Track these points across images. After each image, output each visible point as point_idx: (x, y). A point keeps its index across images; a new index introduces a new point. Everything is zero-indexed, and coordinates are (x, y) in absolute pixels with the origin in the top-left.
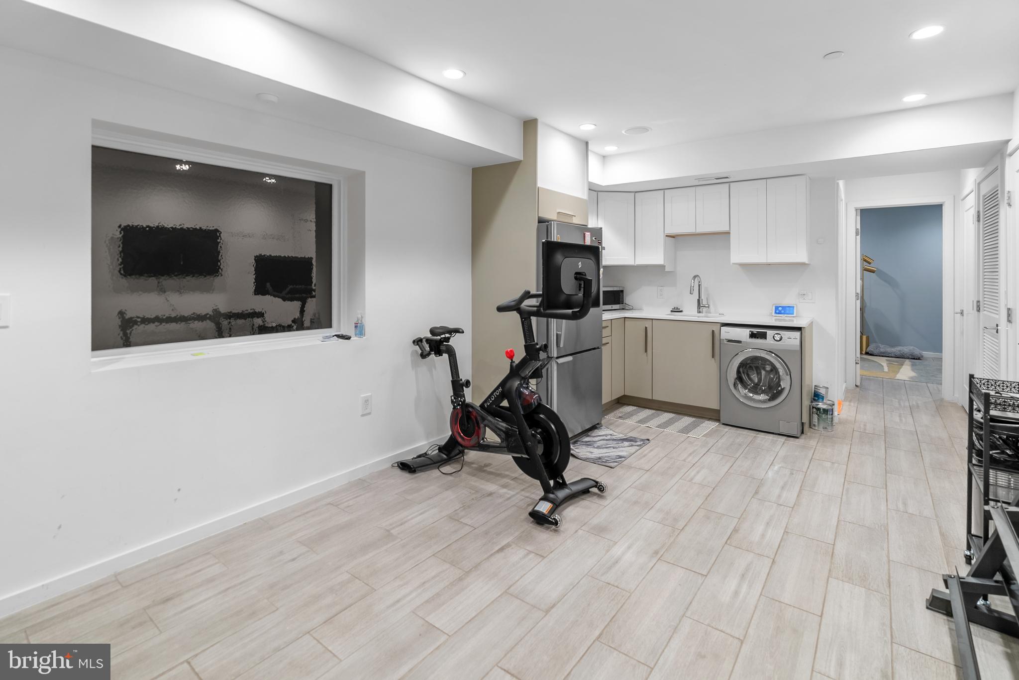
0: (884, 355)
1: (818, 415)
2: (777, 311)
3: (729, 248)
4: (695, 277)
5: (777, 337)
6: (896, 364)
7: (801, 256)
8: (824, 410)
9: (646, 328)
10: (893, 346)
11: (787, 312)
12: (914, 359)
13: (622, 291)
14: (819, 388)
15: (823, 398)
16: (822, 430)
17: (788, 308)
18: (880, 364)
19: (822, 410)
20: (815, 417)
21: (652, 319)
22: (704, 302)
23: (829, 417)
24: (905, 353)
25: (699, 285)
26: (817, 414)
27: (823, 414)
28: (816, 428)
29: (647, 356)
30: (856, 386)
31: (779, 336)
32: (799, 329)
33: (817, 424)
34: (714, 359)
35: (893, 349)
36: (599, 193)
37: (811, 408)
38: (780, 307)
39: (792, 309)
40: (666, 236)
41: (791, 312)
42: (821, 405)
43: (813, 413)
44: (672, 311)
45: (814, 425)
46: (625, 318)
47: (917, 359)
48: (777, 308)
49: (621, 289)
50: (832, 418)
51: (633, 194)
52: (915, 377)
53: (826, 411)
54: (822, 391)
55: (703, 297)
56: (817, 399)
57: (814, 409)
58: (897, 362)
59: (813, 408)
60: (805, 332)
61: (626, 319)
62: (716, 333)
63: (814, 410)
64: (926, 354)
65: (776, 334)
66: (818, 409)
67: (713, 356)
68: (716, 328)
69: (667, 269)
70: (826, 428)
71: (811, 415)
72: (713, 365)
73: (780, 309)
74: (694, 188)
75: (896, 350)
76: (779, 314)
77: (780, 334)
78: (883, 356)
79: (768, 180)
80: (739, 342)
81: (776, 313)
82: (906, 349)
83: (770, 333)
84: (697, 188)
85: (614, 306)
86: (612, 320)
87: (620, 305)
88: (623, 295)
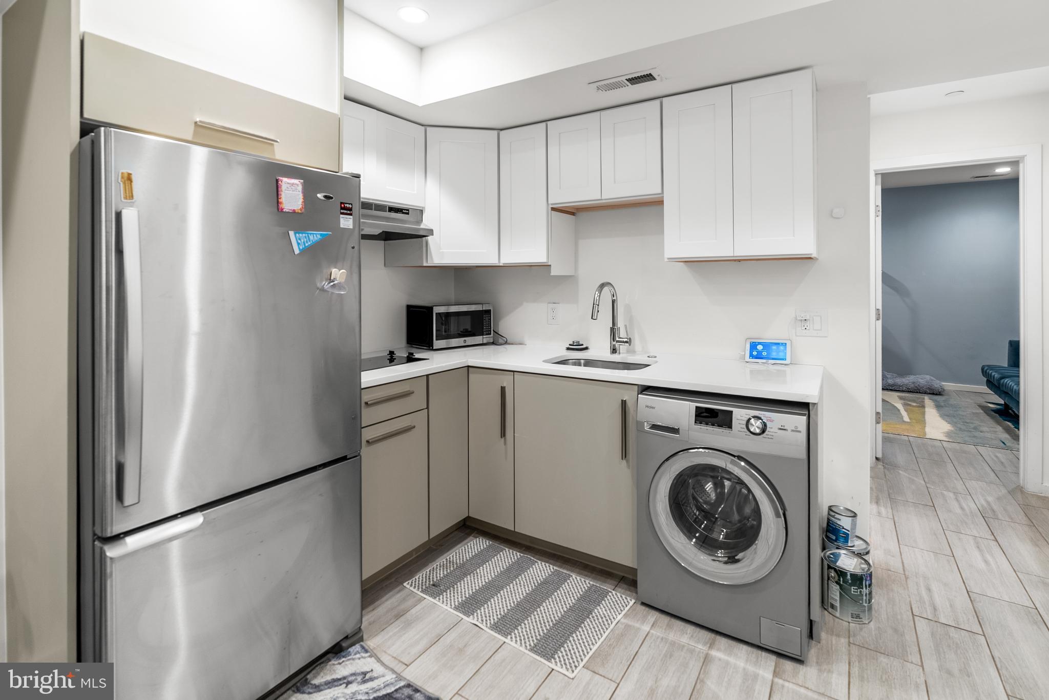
0: (893, 388)
1: (841, 586)
2: (755, 353)
3: (662, 231)
4: (602, 286)
5: (756, 426)
6: (914, 404)
7: (804, 245)
8: (854, 576)
9: (503, 389)
10: (902, 374)
11: (774, 355)
12: (933, 394)
13: (488, 312)
14: (837, 516)
15: (846, 538)
16: (850, 619)
17: (774, 347)
18: (895, 407)
19: (849, 577)
20: (835, 592)
21: (514, 371)
22: (623, 334)
23: (865, 591)
24: (921, 385)
25: (613, 302)
26: (837, 583)
27: (851, 585)
28: (838, 614)
29: (505, 443)
30: (877, 459)
31: (759, 423)
32: (803, 407)
33: (838, 604)
34: (628, 462)
35: (904, 380)
36: (428, 129)
37: (826, 567)
38: (760, 343)
39: (782, 348)
40: (553, 209)
41: (781, 355)
42: (847, 563)
43: (828, 579)
44: (568, 349)
45: (833, 606)
46: (468, 367)
47: (936, 394)
48: (753, 346)
49: (485, 308)
50: (870, 593)
51: (495, 132)
52: (952, 431)
53: (858, 580)
54: (845, 523)
55: (620, 324)
56: (834, 538)
57: (833, 571)
58: (914, 401)
59: (829, 567)
60: (816, 414)
61: (471, 369)
62: (630, 404)
63: (833, 574)
64: (948, 386)
65: (754, 417)
66: (841, 573)
67: (625, 454)
68: (629, 396)
69: (554, 272)
70: (858, 617)
71: (826, 582)
72: (623, 473)
73: (760, 347)
74: (598, 113)
75: (908, 380)
76: (756, 358)
77: (760, 418)
78: (891, 390)
79: (734, 86)
80: (675, 431)
81: (751, 356)
82: (922, 380)
83: (740, 414)
84: (603, 113)
85: (470, 340)
86: (427, 376)
87: (484, 336)
88: (489, 319)
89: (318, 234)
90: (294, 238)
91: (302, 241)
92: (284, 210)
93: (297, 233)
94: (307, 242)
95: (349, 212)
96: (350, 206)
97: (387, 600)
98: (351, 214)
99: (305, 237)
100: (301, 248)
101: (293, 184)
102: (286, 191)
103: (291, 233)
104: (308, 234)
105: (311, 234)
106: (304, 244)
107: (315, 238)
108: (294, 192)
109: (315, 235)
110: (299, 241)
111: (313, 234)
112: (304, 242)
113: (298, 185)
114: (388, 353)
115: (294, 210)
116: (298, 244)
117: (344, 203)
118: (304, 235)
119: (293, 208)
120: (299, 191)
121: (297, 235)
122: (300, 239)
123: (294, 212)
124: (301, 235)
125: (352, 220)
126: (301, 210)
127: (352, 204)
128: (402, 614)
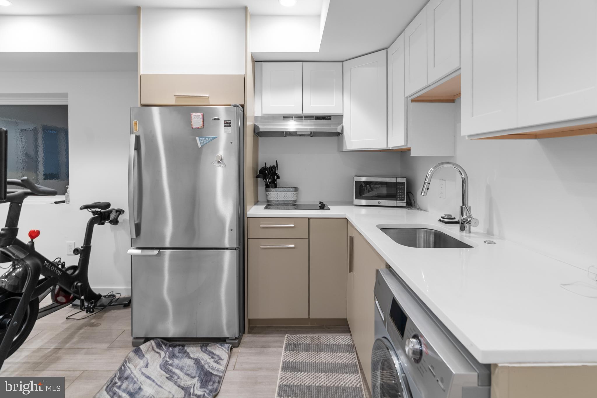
9: (351, 238)
13: (402, 184)
25: (463, 180)
36: (345, 63)
40: (413, 101)
44: (440, 220)
46: (346, 218)
49: (399, 180)
51: (386, 50)
68: (383, 267)
74: (426, 7)
84: (428, 4)
85: (384, 202)
86: (309, 219)
87: (397, 201)
88: (403, 189)
89: (211, 137)
90: (199, 140)
91: (203, 141)
92: (194, 128)
93: (200, 138)
94: (205, 142)
95: (229, 125)
96: (230, 122)
97: (271, 337)
98: (230, 126)
99: (204, 139)
100: (202, 144)
101: (197, 116)
102: (194, 119)
103: (197, 138)
104: (206, 138)
105: (207, 138)
106: (204, 143)
107: (209, 139)
108: (198, 119)
109: (209, 138)
110: (201, 142)
111: (208, 138)
112: (203, 142)
113: (200, 115)
114: (319, 203)
115: (198, 127)
116: (201, 143)
117: (226, 121)
118: (203, 138)
119: (197, 127)
120: (200, 118)
121: (200, 139)
122: (201, 140)
123: (198, 128)
124: (202, 138)
125: (230, 129)
126: (201, 127)
127: (231, 121)
128: (266, 347)
